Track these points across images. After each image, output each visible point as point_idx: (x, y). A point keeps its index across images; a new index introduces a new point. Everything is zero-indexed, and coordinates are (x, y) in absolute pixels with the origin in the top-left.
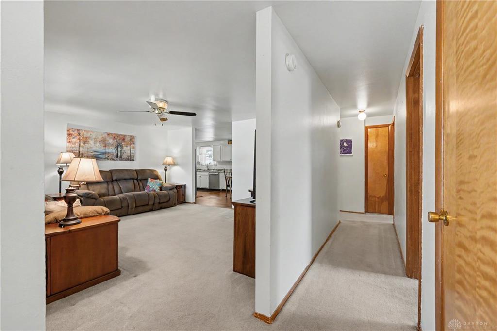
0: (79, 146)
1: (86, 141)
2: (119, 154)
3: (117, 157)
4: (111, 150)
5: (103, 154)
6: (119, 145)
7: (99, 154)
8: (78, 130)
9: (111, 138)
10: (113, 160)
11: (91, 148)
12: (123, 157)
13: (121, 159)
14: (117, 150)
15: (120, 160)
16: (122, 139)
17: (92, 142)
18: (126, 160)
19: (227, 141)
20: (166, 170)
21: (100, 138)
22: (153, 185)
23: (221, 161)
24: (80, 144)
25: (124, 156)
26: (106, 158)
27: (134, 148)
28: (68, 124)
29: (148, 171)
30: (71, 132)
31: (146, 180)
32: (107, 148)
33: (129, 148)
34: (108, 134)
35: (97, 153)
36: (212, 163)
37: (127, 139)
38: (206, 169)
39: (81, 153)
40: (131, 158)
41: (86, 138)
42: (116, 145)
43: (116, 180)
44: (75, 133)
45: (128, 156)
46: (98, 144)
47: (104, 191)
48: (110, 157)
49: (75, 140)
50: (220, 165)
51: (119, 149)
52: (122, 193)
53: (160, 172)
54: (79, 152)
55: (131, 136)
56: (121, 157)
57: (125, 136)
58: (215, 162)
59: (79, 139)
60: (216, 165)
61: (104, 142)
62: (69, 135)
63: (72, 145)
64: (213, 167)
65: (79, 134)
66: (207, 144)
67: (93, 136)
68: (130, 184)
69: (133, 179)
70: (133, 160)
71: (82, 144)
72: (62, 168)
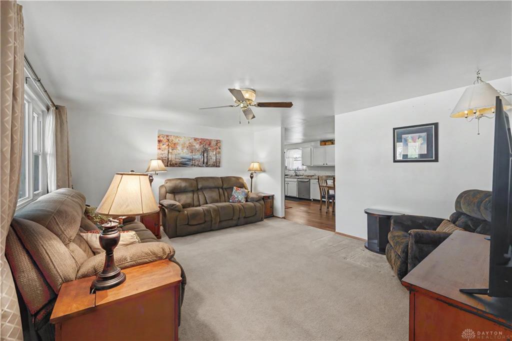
0: (168, 153)
1: (174, 146)
2: (206, 160)
3: (204, 163)
4: (198, 156)
5: (190, 160)
6: (205, 151)
7: (186, 160)
8: (167, 136)
9: (197, 143)
10: (200, 166)
11: (179, 154)
12: (209, 163)
13: (207, 165)
14: (204, 155)
15: (207, 167)
16: (209, 144)
17: (179, 148)
18: (211, 167)
19: (319, 142)
20: (252, 178)
21: (187, 144)
22: (238, 195)
23: (312, 165)
24: (169, 151)
25: (211, 162)
26: (192, 165)
27: (219, 153)
28: (159, 131)
29: (234, 179)
30: (162, 139)
31: (232, 188)
32: (194, 153)
33: (214, 153)
34: (195, 139)
35: (184, 160)
36: (301, 167)
37: (213, 143)
38: (294, 174)
39: (170, 159)
40: (217, 165)
41: (175, 144)
42: (203, 150)
43: (201, 189)
44: (164, 140)
45: (214, 162)
46: (185, 150)
47: (189, 201)
48: (197, 163)
49: (165, 146)
50: (310, 170)
51: (205, 155)
52: (207, 203)
53: (246, 179)
54: (168, 159)
55: (217, 141)
56: (207, 163)
57: (211, 140)
58: (305, 167)
59: (168, 145)
60: (306, 170)
61: (191, 148)
62: (159, 141)
63: (163, 152)
64: (301, 173)
65: (168, 140)
66: (295, 146)
67: (182, 141)
68: (215, 194)
69: (218, 188)
70: (219, 166)
71: (170, 151)
72: (152, 176)
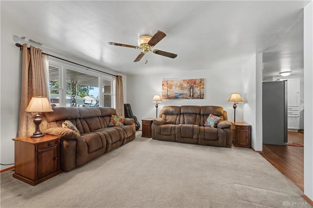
0: (168, 91)
1: (170, 87)
2: (192, 94)
3: (190, 96)
4: (186, 92)
5: (181, 94)
6: (192, 87)
7: (178, 95)
8: (167, 81)
9: (186, 83)
10: (187, 98)
11: (174, 91)
12: (194, 96)
13: (193, 97)
14: (190, 91)
15: (192, 99)
16: (194, 82)
17: (174, 87)
18: (196, 99)
21: (179, 84)
24: (168, 90)
25: (196, 95)
26: (182, 98)
27: (203, 88)
28: (163, 79)
30: (164, 83)
31: (208, 115)
32: (183, 90)
33: (199, 89)
34: (184, 81)
35: (177, 95)
37: (198, 82)
39: (168, 95)
40: (201, 97)
41: (171, 85)
42: (189, 87)
43: (183, 114)
44: (165, 84)
45: (198, 95)
46: (177, 88)
47: (173, 120)
48: (185, 97)
49: (165, 87)
51: (191, 90)
52: (185, 124)
54: (167, 95)
55: (201, 79)
56: (193, 96)
57: (196, 80)
59: (167, 87)
61: (181, 87)
62: (163, 85)
63: (165, 91)
65: (167, 83)
67: (175, 83)
68: (191, 119)
69: (196, 114)
70: (203, 98)
71: (169, 90)
72: (157, 104)
